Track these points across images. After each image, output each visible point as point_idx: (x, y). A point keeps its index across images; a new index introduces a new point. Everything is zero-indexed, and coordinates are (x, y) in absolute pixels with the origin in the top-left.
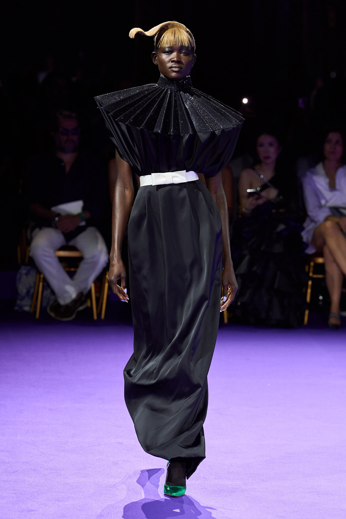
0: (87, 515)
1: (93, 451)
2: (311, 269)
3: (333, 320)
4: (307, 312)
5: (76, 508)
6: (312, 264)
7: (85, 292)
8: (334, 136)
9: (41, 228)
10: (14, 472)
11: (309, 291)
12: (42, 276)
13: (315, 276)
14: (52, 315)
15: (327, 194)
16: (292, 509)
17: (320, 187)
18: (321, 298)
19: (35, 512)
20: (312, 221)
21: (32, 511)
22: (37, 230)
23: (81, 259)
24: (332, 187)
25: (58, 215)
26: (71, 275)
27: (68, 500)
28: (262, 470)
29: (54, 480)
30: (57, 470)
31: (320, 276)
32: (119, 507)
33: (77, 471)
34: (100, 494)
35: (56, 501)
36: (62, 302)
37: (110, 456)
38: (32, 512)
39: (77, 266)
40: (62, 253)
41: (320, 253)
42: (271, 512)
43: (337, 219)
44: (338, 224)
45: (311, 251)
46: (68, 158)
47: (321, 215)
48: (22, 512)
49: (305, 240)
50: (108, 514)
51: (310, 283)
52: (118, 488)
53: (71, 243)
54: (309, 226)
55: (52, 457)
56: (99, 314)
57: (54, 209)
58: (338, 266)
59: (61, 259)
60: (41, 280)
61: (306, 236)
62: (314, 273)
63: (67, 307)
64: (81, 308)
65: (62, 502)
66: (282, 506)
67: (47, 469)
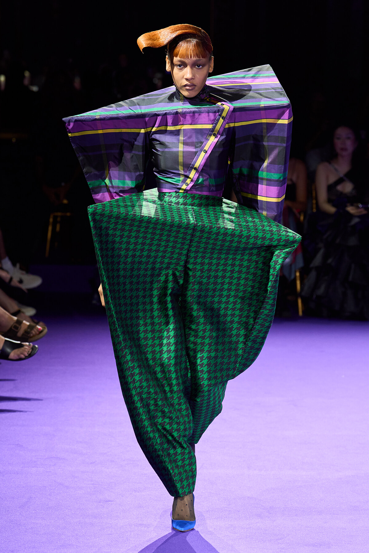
0: (163, 505)
10: (92, 463)
19: (112, 502)
38: (110, 503)
48: (99, 502)
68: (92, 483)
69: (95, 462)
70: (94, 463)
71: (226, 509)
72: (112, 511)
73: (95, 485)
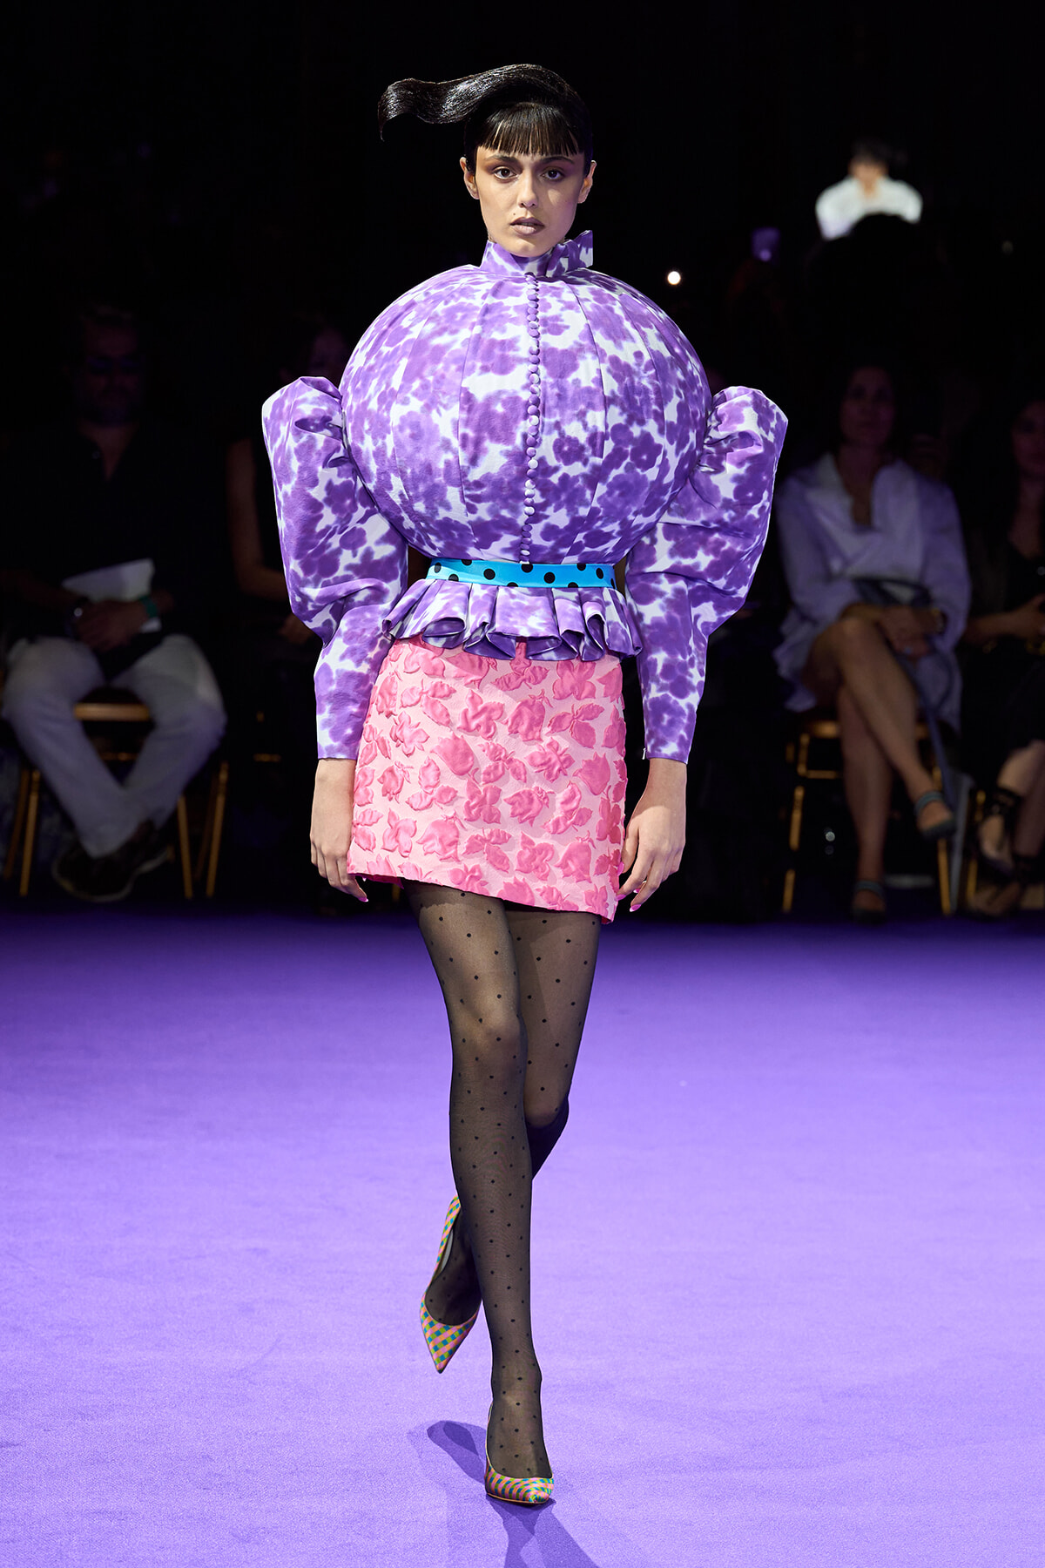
1: (183, 1275)
2: (803, 755)
3: (864, 901)
4: (790, 877)
5: (134, 1436)
6: (805, 740)
7: (160, 821)
8: (868, 379)
9: (32, 640)
11: (797, 816)
12: (36, 776)
13: (814, 774)
14: (67, 885)
15: (848, 542)
16: (748, 1438)
17: (826, 522)
18: (830, 836)
20: (804, 618)
21: (8, 1445)
22: (22, 643)
23: (147, 727)
24: (863, 520)
25: (83, 601)
26: (121, 772)
27: (112, 1414)
28: (662, 1327)
29: (72, 1358)
30: (80, 1329)
31: (828, 775)
32: (256, 1434)
33: (138, 1332)
34: (203, 1397)
35: (75, 1418)
36: (94, 849)
37: (231, 1289)
39: (135, 748)
40: (95, 711)
41: (828, 710)
42: (688, 1446)
43: (875, 614)
44: (878, 626)
45: (802, 702)
46: (110, 439)
47: (829, 602)
49: (784, 671)
50: (226, 1455)
51: (799, 793)
52: (252, 1379)
53: (120, 682)
54: (797, 634)
55: (64, 1291)
56: (200, 884)
57: (73, 584)
58: (880, 747)
59: (92, 728)
60: (35, 787)
61: (786, 661)
62: (810, 767)
63: (107, 862)
64: (148, 867)
65: (92, 1419)
66: (719, 1430)
67: (51, 1327)
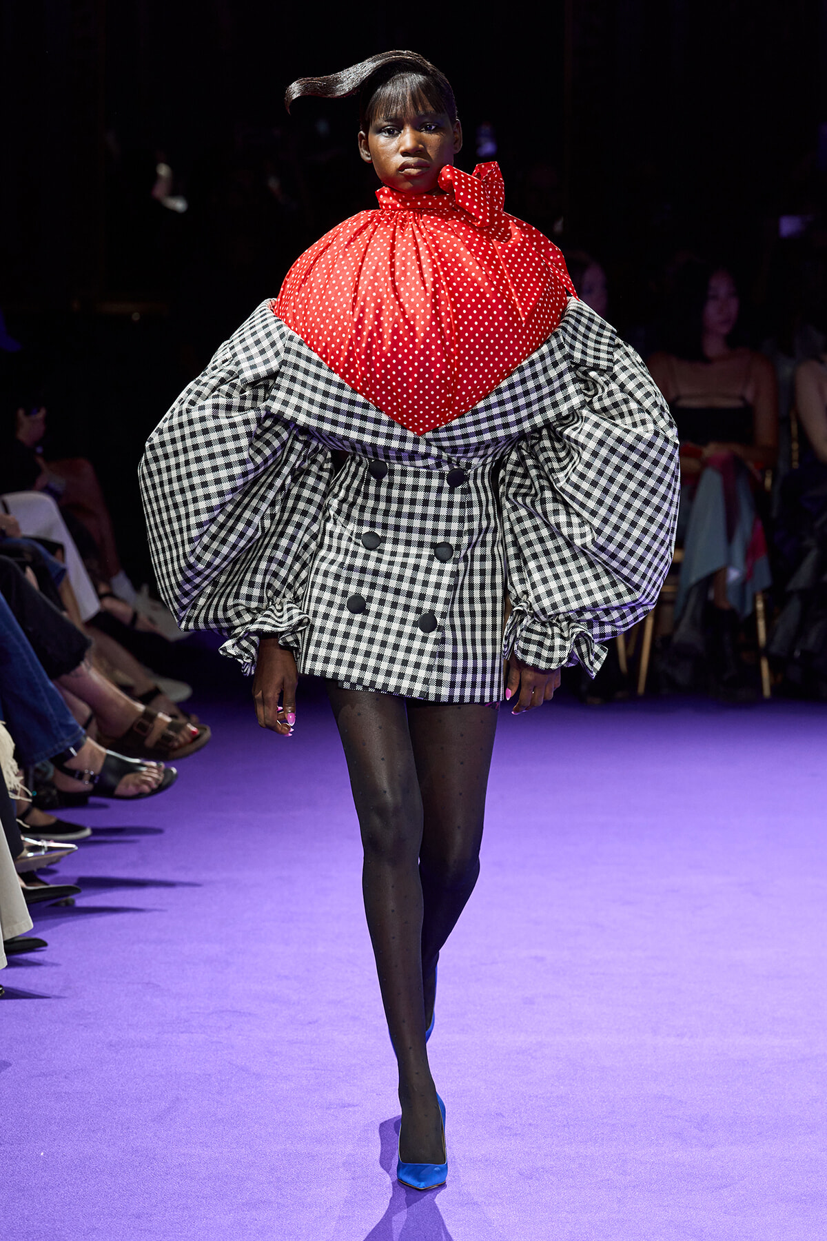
68: (312, 1066)
69: (317, 1021)
70: (315, 1022)
71: (605, 1121)
72: (355, 1127)
73: (317, 1072)
